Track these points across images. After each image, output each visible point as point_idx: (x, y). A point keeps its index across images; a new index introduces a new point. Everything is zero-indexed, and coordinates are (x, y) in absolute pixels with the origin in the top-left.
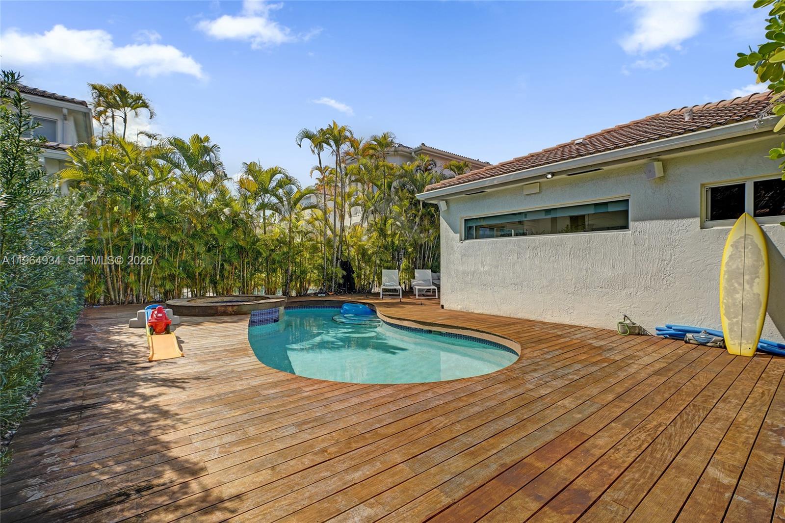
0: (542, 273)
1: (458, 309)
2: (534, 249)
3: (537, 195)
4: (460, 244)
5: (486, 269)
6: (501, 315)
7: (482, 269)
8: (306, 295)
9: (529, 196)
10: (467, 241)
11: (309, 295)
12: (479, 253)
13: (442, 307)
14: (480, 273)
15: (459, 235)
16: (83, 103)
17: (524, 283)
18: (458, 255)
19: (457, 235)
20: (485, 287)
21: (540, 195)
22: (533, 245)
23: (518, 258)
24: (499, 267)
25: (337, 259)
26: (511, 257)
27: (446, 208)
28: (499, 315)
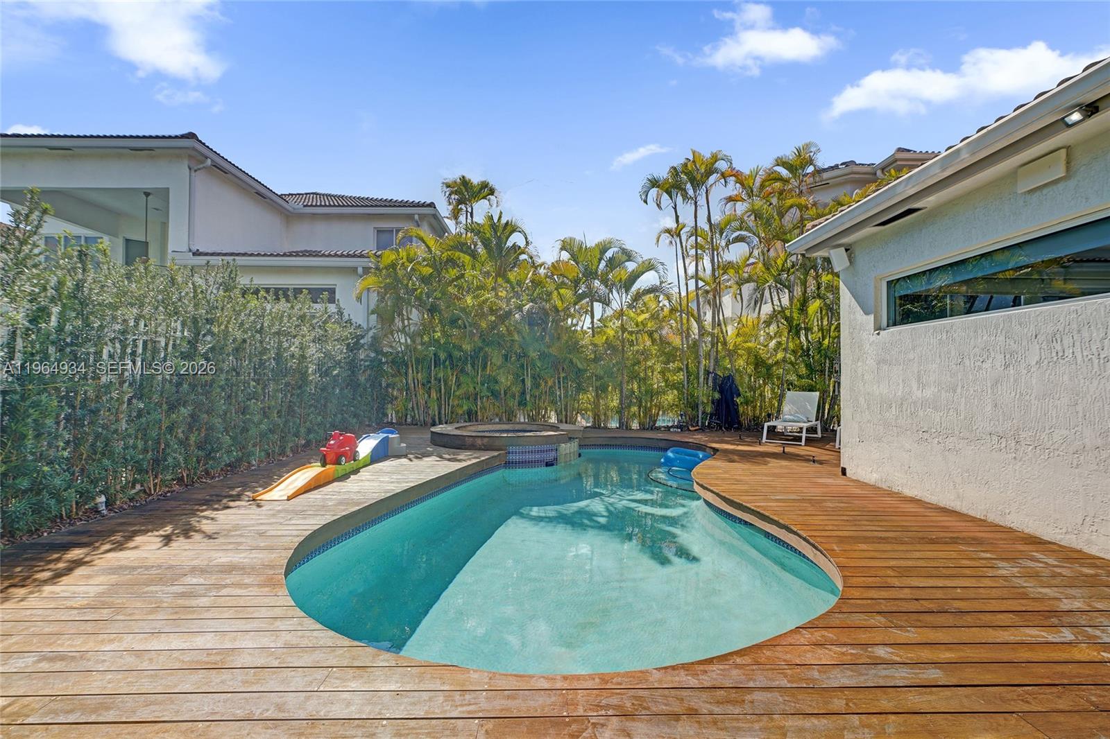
0: (1079, 408)
1: (872, 482)
2: (1053, 338)
3: (1061, 186)
4: (874, 338)
5: (928, 393)
6: (964, 511)
7: (919, 394)
8: (653, 428)
9: (1038, 194)
10: (893, 329)
11: (659, 429)
12: (911, 356)
13: (844, 472)
14: (915, 403)
15: (872, 317)
16: (432, 205)
17: (1023, 435)
18: (871, 362)
19: (869, 317)
20: (926, 436)
21: (1071, 183)
22: (1050, 329)
23: (1006, 366)
24: (959, 390)
25: (707, 373)
26: (987, 365)
27: (849, 264)
28: (958, 508)
